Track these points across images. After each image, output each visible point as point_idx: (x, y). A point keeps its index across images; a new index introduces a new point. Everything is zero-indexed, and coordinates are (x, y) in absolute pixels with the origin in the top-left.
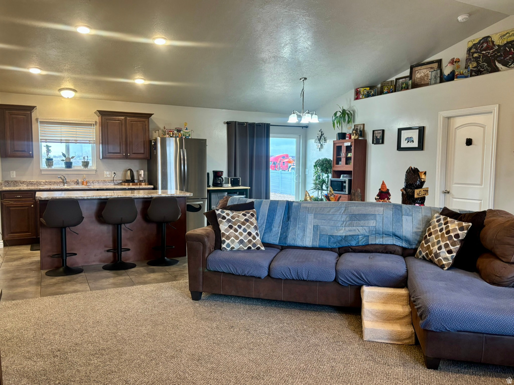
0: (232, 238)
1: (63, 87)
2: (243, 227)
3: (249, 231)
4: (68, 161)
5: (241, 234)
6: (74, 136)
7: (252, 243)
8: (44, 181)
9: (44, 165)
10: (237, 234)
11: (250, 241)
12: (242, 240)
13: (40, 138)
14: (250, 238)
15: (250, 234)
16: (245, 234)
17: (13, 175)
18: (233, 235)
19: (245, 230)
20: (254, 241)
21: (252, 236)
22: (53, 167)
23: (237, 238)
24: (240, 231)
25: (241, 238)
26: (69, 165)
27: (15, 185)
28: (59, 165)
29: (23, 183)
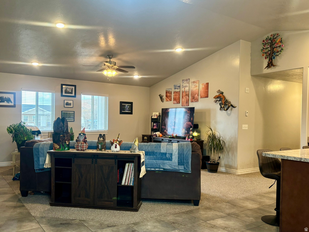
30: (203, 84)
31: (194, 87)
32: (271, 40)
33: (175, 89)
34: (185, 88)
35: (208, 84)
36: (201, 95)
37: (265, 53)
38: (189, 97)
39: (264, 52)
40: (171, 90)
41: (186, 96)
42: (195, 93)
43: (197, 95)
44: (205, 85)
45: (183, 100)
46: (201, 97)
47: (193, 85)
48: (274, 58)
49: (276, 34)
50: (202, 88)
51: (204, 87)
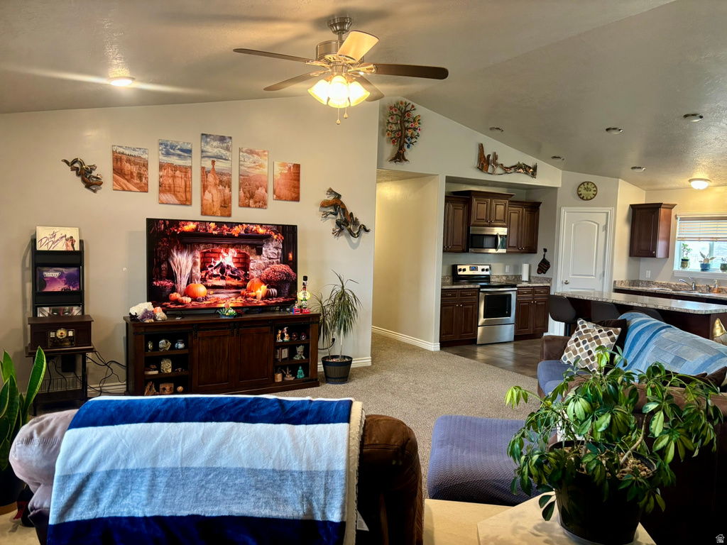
0: (571, 352)
1: (695, 177)
2: (588, 343)
3: (590, 349)
4: (706, 263)
5: (581, 350)
6: (715, 232)
7: (589, 364)
8: (674, 284)
9: (677, 265)
10: (577, 349)
11: (587, 361)
12: (579, 356)
13: (677, 236)
14: (588, 357)
15: (590, 353)
16: (586, 351)
17: (648, 275)
18: (572, 348)
19: (587, 347)
20: (592, 362)
21: (591, 355)
22: (687, 269)
23: (575, 352)
24: (582, 346)
25: (579, 354)
26: (705, 267)
27: (647, 286)
28: (694, 266)
29: (655, 284)
30: (284, 165)
31: (253, 165)
32: (401, 111)
33: (168, 154)
34: (213, 162)
35: (297, 167)
36: (277, 191)
37: (392, 131)
38: (230, 191)
39: (389, 129)
40: (145, 156)
41: (221, 187)
42: (257, 183)
43: (261, 191)
44: (290, 168)
45: (208, 196)
46: (279, 198)
47: (249, 158)
48: (408, 147)
49: (409, 104)
50: (281, 174)
51: (286, 172)
